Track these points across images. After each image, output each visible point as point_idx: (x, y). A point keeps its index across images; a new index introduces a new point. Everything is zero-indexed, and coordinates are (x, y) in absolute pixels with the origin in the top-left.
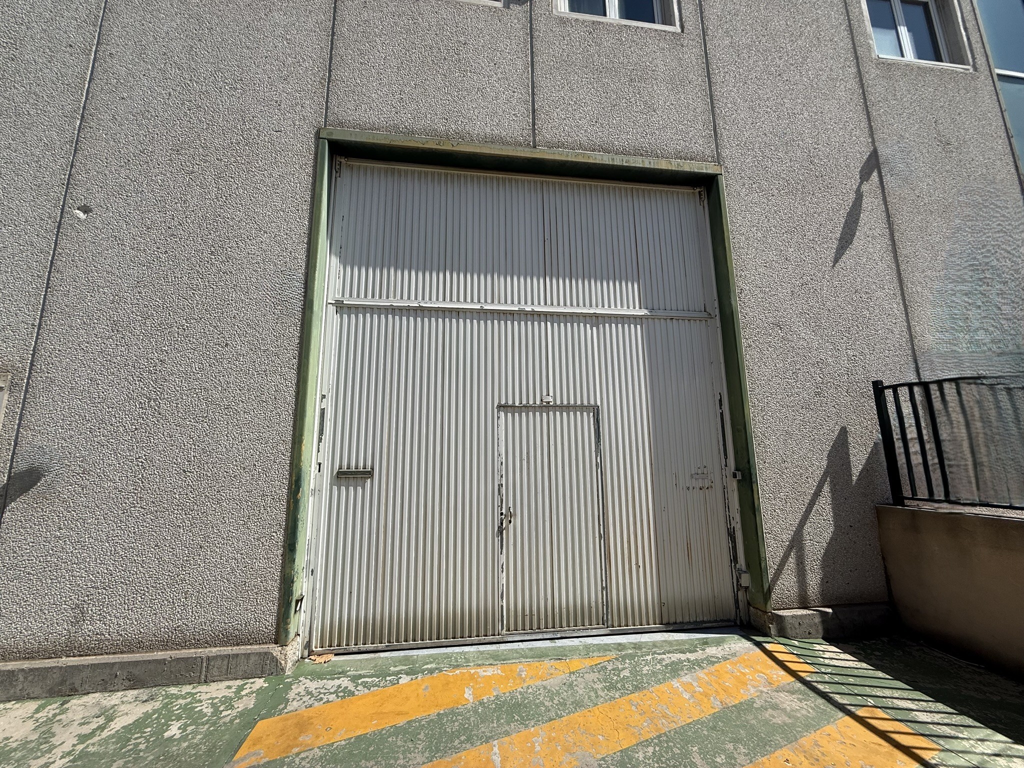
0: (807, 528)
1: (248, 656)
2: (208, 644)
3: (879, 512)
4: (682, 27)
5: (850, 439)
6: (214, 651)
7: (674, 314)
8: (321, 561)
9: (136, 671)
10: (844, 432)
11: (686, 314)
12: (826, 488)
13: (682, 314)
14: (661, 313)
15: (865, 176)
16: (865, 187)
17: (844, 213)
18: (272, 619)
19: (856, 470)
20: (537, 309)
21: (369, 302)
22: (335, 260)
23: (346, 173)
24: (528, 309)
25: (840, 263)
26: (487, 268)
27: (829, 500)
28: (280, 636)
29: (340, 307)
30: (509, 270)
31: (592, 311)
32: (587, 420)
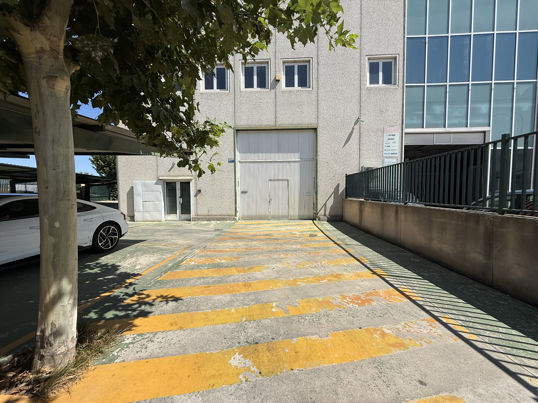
0: (327, 202)
1: (232, 218)
2: (226, 216)
3: (343, 200)
4: (312, 88)
5: (340, 186)
6: (227, 217)
7: (306, 160)
8: (240, 206)
9: (217, 219)
10: (339, 184)
11: (309, 160)
12: (333, 195)
13: (307, 160)
14: (303, 160)
15: (356, 124)
16: (355, 127)
17: (348, 134)
18: (234, 213)
19: (340, 192)
20: (277, 160)
21: (245, 161)
22: (238, 152)
23: (239, 134)
24: (275, 160)
25: (345, 147)
26: (267, 152)
27: (333, 198)
28: (236, 216)
29: (240, 162)
30: (271, 152)
31: (288, 160)
32: (286, 182)
